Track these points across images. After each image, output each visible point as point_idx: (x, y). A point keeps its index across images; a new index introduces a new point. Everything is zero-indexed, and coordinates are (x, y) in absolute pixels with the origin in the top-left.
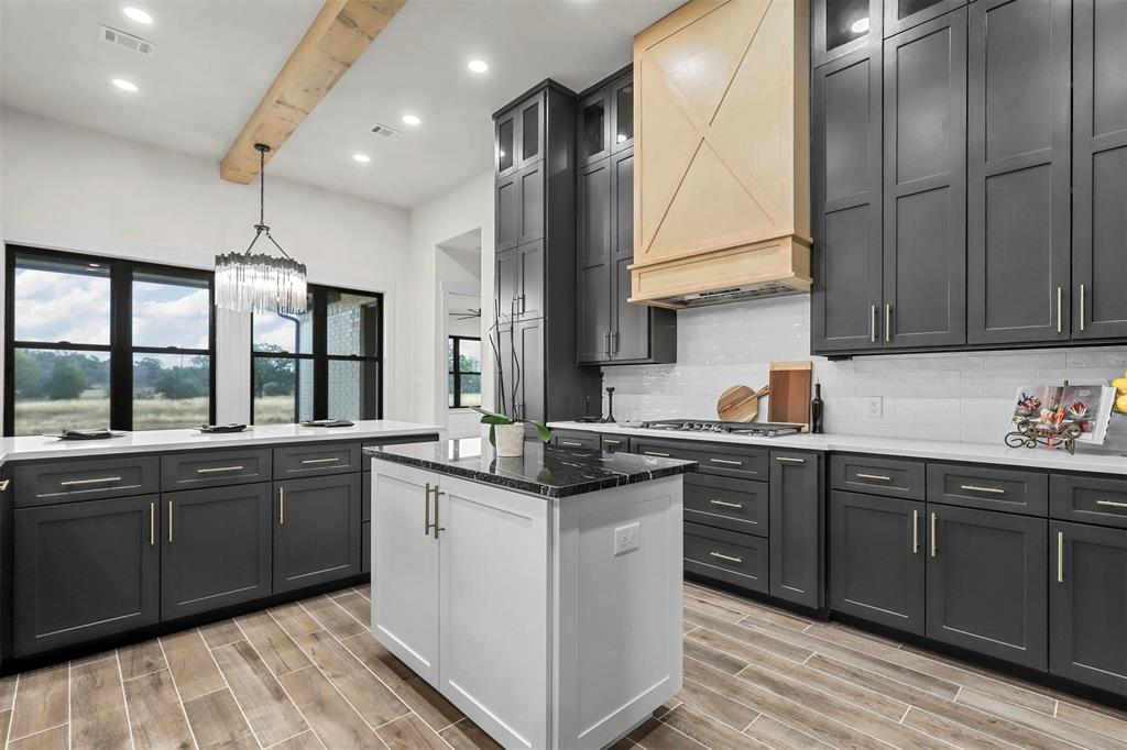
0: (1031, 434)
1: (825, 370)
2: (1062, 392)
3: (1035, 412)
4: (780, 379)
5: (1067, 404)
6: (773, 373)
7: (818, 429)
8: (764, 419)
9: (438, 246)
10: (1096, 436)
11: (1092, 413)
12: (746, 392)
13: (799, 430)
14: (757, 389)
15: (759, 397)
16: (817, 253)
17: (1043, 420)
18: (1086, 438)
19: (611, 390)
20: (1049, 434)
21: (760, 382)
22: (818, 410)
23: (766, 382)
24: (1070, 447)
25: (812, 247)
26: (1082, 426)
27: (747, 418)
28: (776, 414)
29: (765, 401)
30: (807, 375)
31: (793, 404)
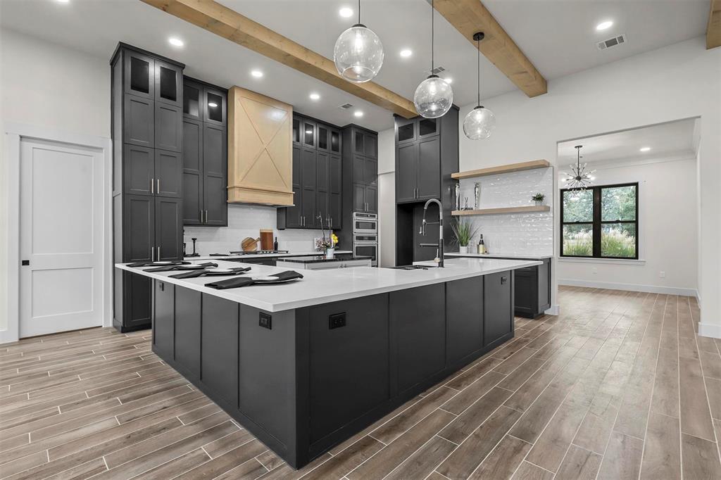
6: (261, 233)
8: (259, 248)
12: (252, 239)
14: (256, 239)
19: (194, 240)
21: (256, 236)
22: (276, 245)
23: (259, 237)
27: (254, 249)
28: (264, 247)
29: (259, 243)
30: (271, 234)
31: (269, 243)
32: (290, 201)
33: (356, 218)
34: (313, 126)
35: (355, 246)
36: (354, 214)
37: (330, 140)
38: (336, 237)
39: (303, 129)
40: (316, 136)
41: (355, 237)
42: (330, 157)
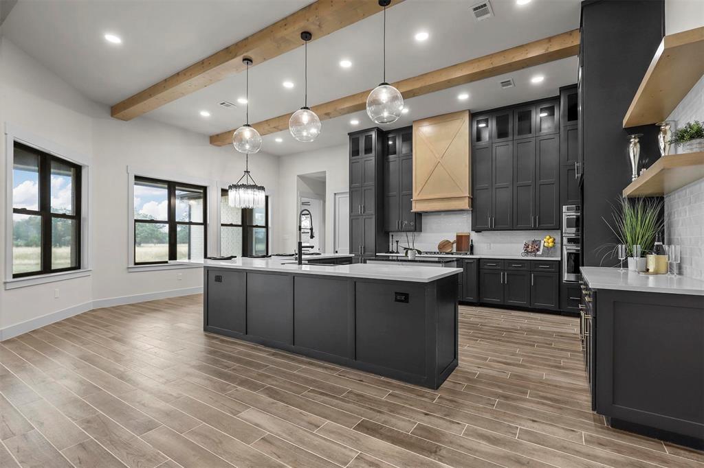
0: (527, 252)
1: (473, 236)
2: (534, 242)
3: (528, 247)
4: (460, 239)
5: (534, 245)
6: (457, 236)
7: (472, 253)
8: (454, 250)
9: (298, 176)
10: (540, 253)
11: (539, 247)
12: (448, 242)
13: (466, 254)
14: (452, 241)
15: (453, 243)
17: (529, 249)
18: (538, 253)
19: (397, 242)
20: (531, 252)
22: (472, 247)
23: (455, 239)
24: (535, 256)
25: (472, 199)
26: (538, 250)
27: (449, 251)
28: (459, 249)
29: (455, 245)
30: (468, 236)
31: (464, 246)
32: (465, 204)
33: (568, 213)
34: (508, 115)
35: (565, 252)
36: (565, 208)
37: (538, 120)
38: (551, 240)
39: (493, 124)
40: (513, 124)
41: (565, 240)
42: (538, 141)
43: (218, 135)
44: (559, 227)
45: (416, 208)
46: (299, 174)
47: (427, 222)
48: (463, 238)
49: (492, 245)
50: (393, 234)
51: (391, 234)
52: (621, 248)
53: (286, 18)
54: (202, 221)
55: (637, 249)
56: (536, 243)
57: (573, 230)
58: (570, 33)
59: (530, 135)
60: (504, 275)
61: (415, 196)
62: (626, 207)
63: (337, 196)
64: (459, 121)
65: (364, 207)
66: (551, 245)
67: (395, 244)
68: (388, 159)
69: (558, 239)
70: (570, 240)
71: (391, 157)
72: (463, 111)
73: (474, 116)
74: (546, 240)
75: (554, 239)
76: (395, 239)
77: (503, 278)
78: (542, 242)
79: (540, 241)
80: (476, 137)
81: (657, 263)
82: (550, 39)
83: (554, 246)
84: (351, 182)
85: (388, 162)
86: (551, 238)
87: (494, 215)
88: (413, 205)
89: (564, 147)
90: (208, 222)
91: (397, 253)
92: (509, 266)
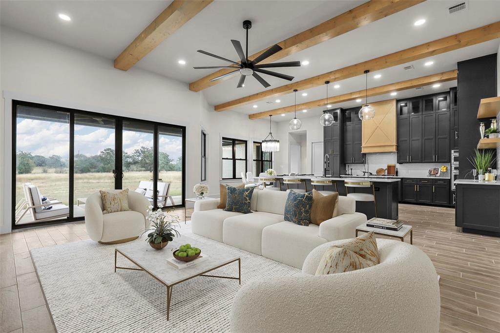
0: (430, 175)
1: (398, 166)
4: (389, 168)
6: (388, 166)
7: (397, 175)
8: (386, 174)
9: (289, 133)
10: (438, 175)
11: (438, 172)
12: (382, 169)
14: (385, 169)
16: (398, 147)
17: (432, 173)
18: (437, 175)
19: (352, 169)
20: (433, 175)
21: (385, 167)
22: (397, 172)
23: (387, 168)
26: (437, 174)
27: (383, 174)
28: (389, 173)
29: (386, 171)
30: (395, 166)
31: (392, 171)
32: (394, 149)
33: (454, 154)
34: (419, 101)
35: (453, 174)
36: (452, 151)
37: (437, 102)
38: (445, 168)
39: (410, 105)
40: (422, 105)
41: (453, 168)
42: (437, 114)
43: (253, 115)
44: (450, 162)
45: (364, 151)
46: (290, 132)
47: (370, 159)
48: (392, 168)
49: (409, 171)
50: (349, 165)
51: (347, 165)
52: (475, 171)
53: (319, 76)
54: (245, 158)
55: (481, 171)
56: (436, 170)
57: (458, 163)
58: (453, 71)
59: (432, 112)
60: (417, 186)
61: (363, 145)
62: (478, 154)
63: (313, 144)
64: (390, 105)
65: (333, 151)
66: (445, 171)
67: (350, 171)
68: (346, 124)
69: (449, 168)
70: (455, 168)
71: (348, 123)
72: (393, 100)
73: (398, 101)
74: (442, 168)
75: (447, 168)
76: (350, 168)
77: (416, 188)
78: (440, 169)
79: (438, 169)
80: (400, 112)
81: (489, 177)
82: (442, 73)
83: (447, 171)
84: (325, 137)
85: (346, 126)
86: (445, 167)
87: (411, 154)
88: (362, 149)
89: (452, 119)
90: (248, 159)
91: (352, 175)
92: (420, 182)
